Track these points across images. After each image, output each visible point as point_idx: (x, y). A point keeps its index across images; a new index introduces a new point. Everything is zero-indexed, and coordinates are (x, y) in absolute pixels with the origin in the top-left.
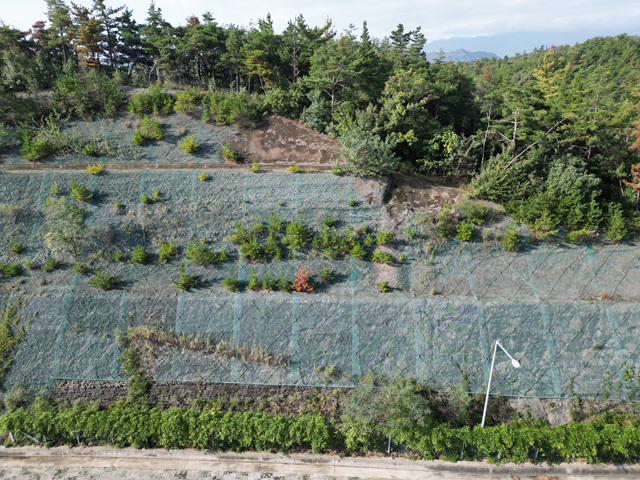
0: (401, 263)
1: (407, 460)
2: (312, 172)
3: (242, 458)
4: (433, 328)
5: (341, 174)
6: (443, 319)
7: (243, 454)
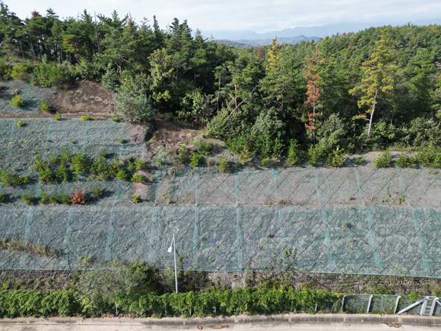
0: (152, 183)
1: (128, 319)
2: (98, 119)
3: (15, 322)
4: (165, 226)
5: (118, 121)
6: (172, 220)
7: (15, 320)
